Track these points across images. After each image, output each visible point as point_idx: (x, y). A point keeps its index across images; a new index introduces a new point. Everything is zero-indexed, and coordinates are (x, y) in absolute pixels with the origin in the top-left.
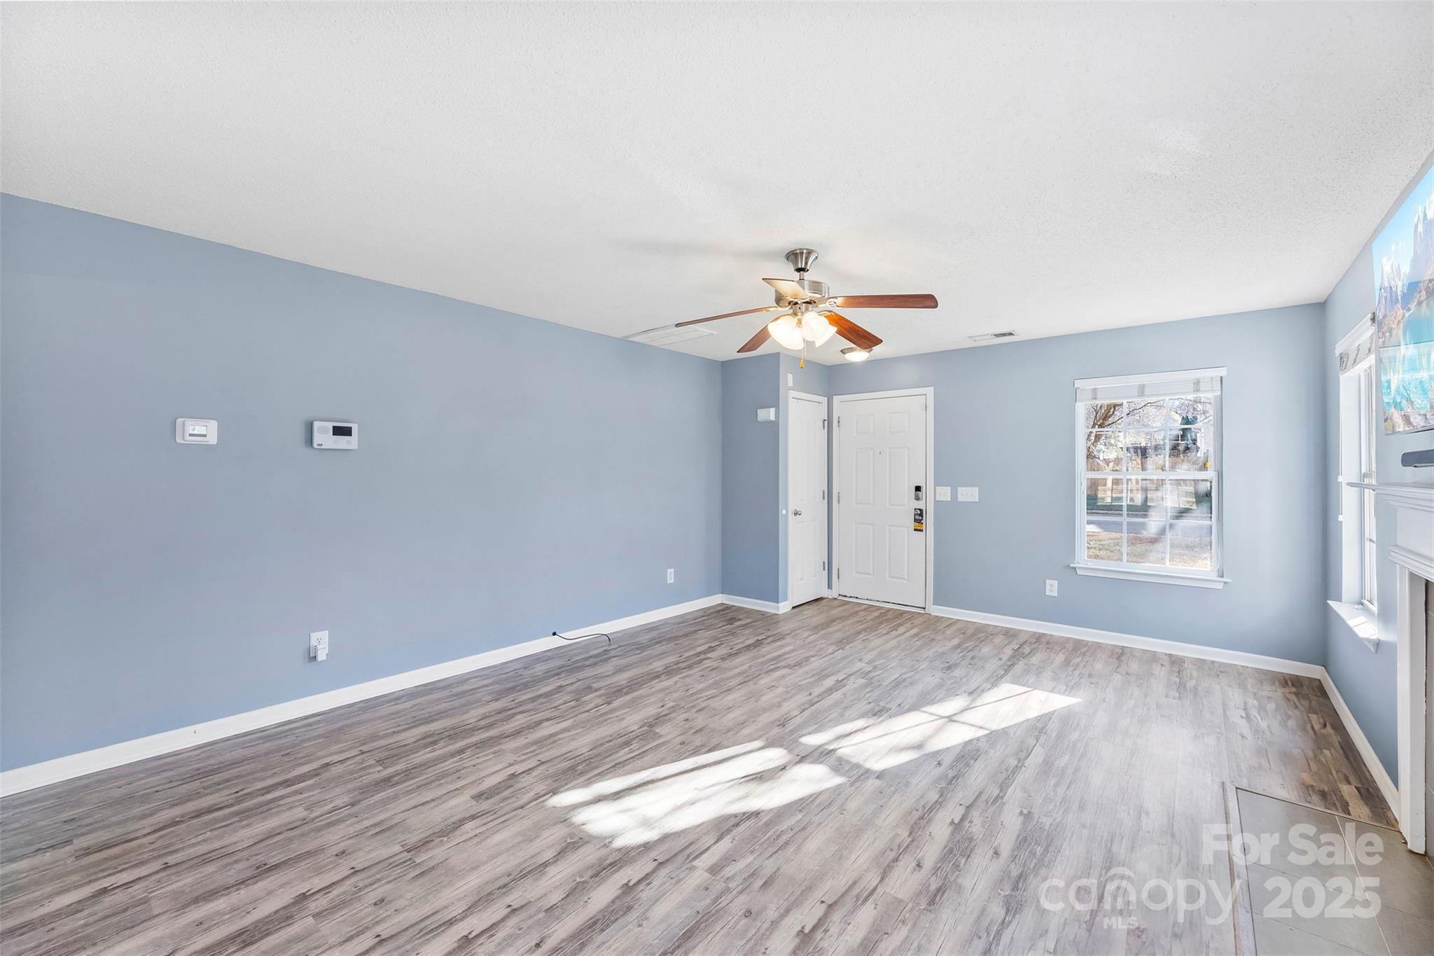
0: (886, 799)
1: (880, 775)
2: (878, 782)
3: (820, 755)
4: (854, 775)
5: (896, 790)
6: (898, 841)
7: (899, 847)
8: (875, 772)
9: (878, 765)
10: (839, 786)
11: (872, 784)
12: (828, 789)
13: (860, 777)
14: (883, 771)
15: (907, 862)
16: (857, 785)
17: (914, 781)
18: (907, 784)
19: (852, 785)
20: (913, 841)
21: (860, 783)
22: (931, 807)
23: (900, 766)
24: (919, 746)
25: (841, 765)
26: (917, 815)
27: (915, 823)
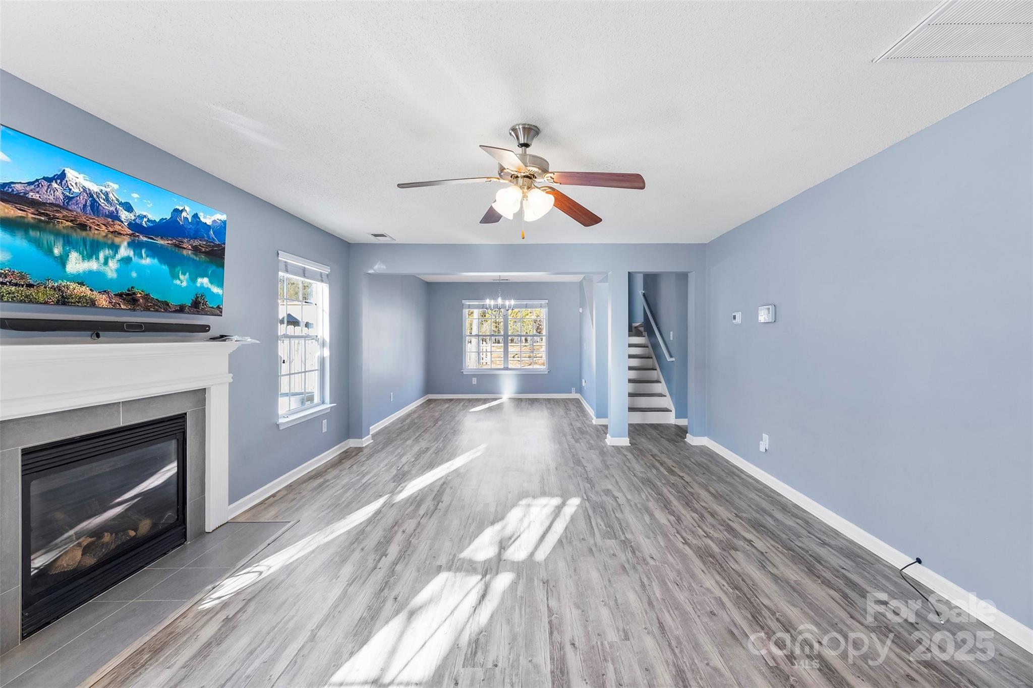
0: (429, 554)
1: (439, 569)
2: (439, 563)
3: (490, 569)
4: (457, 562)
5: (425, 562)
6: (416, 537)
7: (415, 535)
8: (443, 571)
9: (443, 576)
10: (462, 551)
11: (443, 560)
12: (467, 548)
13: (453, 562)
14: (439, 573)
15: (408, 532)
16: (451, 557)
17: (414, 574)
18: (418, 570)
19: (455, 556)
20: (408, 540)
21: (451, 558)
22: (400, 560)
23: (428, 582)
24: (412, 614)
25: (471, 566)
26: (409, 552)
27: (408, 548)
